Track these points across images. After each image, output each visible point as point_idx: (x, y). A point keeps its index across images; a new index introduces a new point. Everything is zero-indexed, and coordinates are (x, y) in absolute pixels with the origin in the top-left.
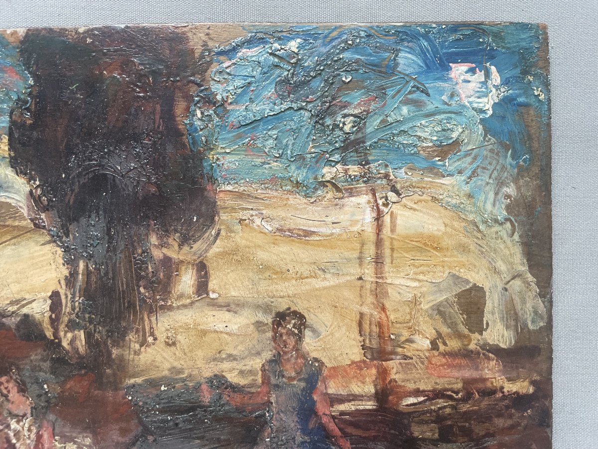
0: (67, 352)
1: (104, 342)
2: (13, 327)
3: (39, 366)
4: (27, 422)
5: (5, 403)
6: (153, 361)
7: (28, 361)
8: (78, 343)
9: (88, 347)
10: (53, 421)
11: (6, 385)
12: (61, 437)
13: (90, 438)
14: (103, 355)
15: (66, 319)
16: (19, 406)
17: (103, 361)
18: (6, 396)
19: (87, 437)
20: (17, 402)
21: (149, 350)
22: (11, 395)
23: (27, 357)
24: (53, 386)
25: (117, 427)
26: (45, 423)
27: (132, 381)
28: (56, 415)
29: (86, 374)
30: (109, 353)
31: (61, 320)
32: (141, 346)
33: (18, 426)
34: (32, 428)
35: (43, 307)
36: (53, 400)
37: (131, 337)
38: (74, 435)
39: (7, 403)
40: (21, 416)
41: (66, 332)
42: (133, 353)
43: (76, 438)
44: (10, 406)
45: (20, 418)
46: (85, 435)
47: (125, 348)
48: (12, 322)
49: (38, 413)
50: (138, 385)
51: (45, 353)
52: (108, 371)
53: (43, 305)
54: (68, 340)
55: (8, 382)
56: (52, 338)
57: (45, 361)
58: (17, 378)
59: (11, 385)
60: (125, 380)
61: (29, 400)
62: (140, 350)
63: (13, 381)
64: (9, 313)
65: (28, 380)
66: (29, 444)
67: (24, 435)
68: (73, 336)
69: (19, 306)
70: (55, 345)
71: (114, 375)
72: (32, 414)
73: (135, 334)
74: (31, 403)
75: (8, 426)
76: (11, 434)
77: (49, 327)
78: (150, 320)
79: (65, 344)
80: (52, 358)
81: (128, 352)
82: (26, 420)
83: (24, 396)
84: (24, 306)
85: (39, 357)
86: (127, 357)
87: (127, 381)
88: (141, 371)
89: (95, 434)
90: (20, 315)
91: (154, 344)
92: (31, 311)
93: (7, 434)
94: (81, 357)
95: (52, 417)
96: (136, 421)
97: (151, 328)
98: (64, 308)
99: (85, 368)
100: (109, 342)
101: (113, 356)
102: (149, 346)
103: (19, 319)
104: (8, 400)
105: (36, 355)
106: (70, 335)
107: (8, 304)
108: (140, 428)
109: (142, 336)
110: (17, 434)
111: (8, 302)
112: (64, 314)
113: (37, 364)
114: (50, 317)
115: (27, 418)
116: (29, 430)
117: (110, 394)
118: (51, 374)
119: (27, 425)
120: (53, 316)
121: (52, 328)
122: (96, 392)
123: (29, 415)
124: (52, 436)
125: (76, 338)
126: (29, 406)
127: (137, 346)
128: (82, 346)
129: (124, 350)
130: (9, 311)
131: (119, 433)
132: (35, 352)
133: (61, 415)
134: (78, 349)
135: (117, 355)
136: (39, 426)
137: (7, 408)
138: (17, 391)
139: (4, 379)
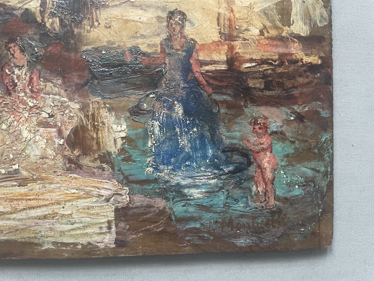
0: (49, 30)
1: (70, 25)
2: (19, 16)
3: (33, 38)
4: (24, 70)
5: (12, 59)
6: (98, 37)
7: (27, 35)
8: (55, 25)
9: (61, 27)
10: (40, 69)
11: (13, 48)
12: (44, 79)
13: (61, 80)
14: (69, 32)
15: (49, 11)
16: (20, 60)
17: (69, 35)
18: (13, 55)
19: (59, 79)
20: (19, 58)
21: (95, 30)
22: (16, 54)
23: (26, 32)
24: (40, 49)
25: (77, 74)
26: (35, 70)
28: (42, 66)
29: (59, 43)
30: (73, 32)
31: (46, 12)
32: (91, 28)
33: (19, 72)
34: (27, 73)
35: (37, 4)
36: (40, 57)
37: (85, 23)
38: (52, 78)
40: (21, 66)
41: (48, 19)
42: (86, 31)
43: (52, 80)
44: (15, 60)
45: (20, 68)
46: (58, 78)
48: (18, 13)
49: (31, 65)
51: (36, 31)
52: (72, 41)
53: (36, 3)
54: (49, 23)
55: (14, 46)
56: (41, 22)
57: (36, 35)
58: (20, 44)
59: (16, 48)
60: (82, 47)
61: (26, 57)
62: (90, 30)
63: (17, 46)
64: (18, 8)
65: (26, 46)
66: (25, 83)
67: (23, 78)
68: (53, 21)
69: (23, 4)
70: (42, 25)
72: (27, 65)
73: (88, 20)
74: (27, 59)
75: (13, 73)
76: (15, 77)
77: (39, 16)
78: (96, 13)
79: (48, 25)
80: (41, 34)
81: (83, 31)
82: (24, 69)
83: (23, 54)
84: (26, 4)
85: (33, 33)
86: (83, 34)
88: (91, 42)
89: (64, 78)
90: (24, 9)
91: (98, 27)
92: (30, 6)
93: (13, 77)
94: (57, 33)
95: (39, 67)
96: (88, 71)
97: (97, 17)
98: (48, 5)
99: (59, 39)
100: (73, 25)
101: (75, 33)
102: (95, 28)
103: (23, 11)
104: (14, 57)
105: (31, 31)
106: (51, 20)
107: (17, 3)
108: (90, 76)
109: (92, 22)
110: (18, 77)
111: (17, 2)
112: (48, 8)
113: (32, 37)
114: (40, 10)
115: (25, 68)
116: (25, 74)
117: (73, 55)
118: (40, 42)
119: (24, 72)
120: (42, 10)
121: (41, 16)
122: (65, 53)
123: (26, 66)
124: (39, 78)
125: (54, 22)
126: (26, 60)
127: (89, 28)
128: (58, 27)
129: (81, 30)
130: (17, 7)
131: (77, 78)
132: (31, 30)
133: (44, 66)
134: (55, 28)
135: (77, 32)
136: (31, 72)
137: (13, 62)
138: (19, 52)
139: (12, 45)
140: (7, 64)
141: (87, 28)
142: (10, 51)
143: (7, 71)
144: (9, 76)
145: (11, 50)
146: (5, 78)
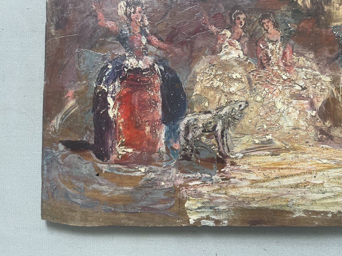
0: (301, 7)
1: (320, 2)
3: (286, 14)
4: (278, 44)
5: (266, 34)
7: (279, 11)
8: (306, 2)
9: (312, 5)
10: (293, 44)
11: (267, 24)
12: (297, 53)
13: (313, 54)
14: (320, 9)
16: (274, 36)
17: (320, 12)
18: (267, 30)
19: (311, 54)
20: (273, 34)
22: (270, 30)
23: (278, 9)
24: (293, 25)
25: (328, 49)
26: (288, 45)
27: (335, 24)
28: (295, 41)
29: (311, 19)
30: (323, 8)
32: (340, 5)
33: (273, 47)
34: (281, 48)
36: (293, 33)
37: (334, 1)
38: (304, 52)
39: (268, 34)
40: (275, 41)
42: (335, 9)
43: (305, 54)
44: (269, 35)
45: (274, 43)
46: (310, 52)
47: (331, 6)
49: (285, 40)
50: (339, 26)
51: (289, 7)
52: (322, 18)
54: (301, 1)
55: (268, 22)
57: (289, 11)
58: (273, 20)
59: (270, 24)
60: (332, 23)
61: (280, 32)
62: (339, 7)
63: (271, 22)
65: (279, 22)
66: (278, 57)
67: (276, 52)
70: (294, 3)
71: (326, 20)
72: (281, 40)
74: (281, 34)
75: (267, 47)
76: (269, 51)
79: (299, 2)
80: (293, 10)
81: (333, 8)
83: (277, 30)
85: (285, 9)
86: (332, 11)
87: (333, 24)
88: (340, 19)
89: (316, 52)
93: (267, 52)
94: (308, 10)
95: (292, 42)
96: (338, 46)
99: (310, 15)
100: (323, 2)
101: (325, 10)
104: (268, 33)
108: (340, 50)
110: (272, 52)
113: (285, 13)
115: (278, 42)
116: (279, 49)
117: (324, 30)
118: (292, 18)
119: (278, 46)
122: (316, 29)
123: (279, 41)
124: (292, 53)
127: (338, 5)
128: (309, 4)
129: (331, 7)
131: (328, 52)
132: (283, 7)
133: (297, 41)
134: (306, 5)
135: (327, 9)
136: (284, 47)
137: (267, 37)
138: (273, 27)
139: (266, 21)
140: (262, 39)
141: (336, 5)
142: (263, 27)
143: (261, 45)
144: (263, 51)
145: (265, 25)
146: (259, 52)
